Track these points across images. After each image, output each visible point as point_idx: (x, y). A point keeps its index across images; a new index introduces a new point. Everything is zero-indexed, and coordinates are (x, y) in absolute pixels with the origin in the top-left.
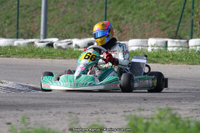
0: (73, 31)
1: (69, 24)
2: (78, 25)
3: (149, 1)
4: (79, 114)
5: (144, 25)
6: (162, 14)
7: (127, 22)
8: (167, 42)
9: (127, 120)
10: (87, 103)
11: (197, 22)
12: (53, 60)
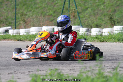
3: (42, 4)
5: (39, 18)
6: (51, 11)
7: (29, 17)
8: (54, 29)
9: (30, 77)
10: (6, 67)
11: (72, 16)
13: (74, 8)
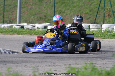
0: (36, 19)
1: (33, 15)
2: (39, 16)
3: (79, 3)
4: (38, 66)
6: (87, 10)
7: (67, 15)
8: (89, 26)
9: (66, 70)
10: (43, 60)
11: (107, 15)
12: (24, 36)
13: (110, 7)
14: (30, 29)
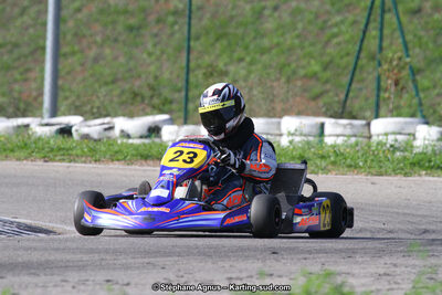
0: (116, 100)
1: (106, 84)
2: (127, 87)
3: (283, 35)
4: (128, 284)
5: (272, 87)
6: (313, 62)
8: (322, 125)
10: (146, 260)
11: (389, 82)
12: (72, 164)
13: (399, 54)
14: (95, 140)
